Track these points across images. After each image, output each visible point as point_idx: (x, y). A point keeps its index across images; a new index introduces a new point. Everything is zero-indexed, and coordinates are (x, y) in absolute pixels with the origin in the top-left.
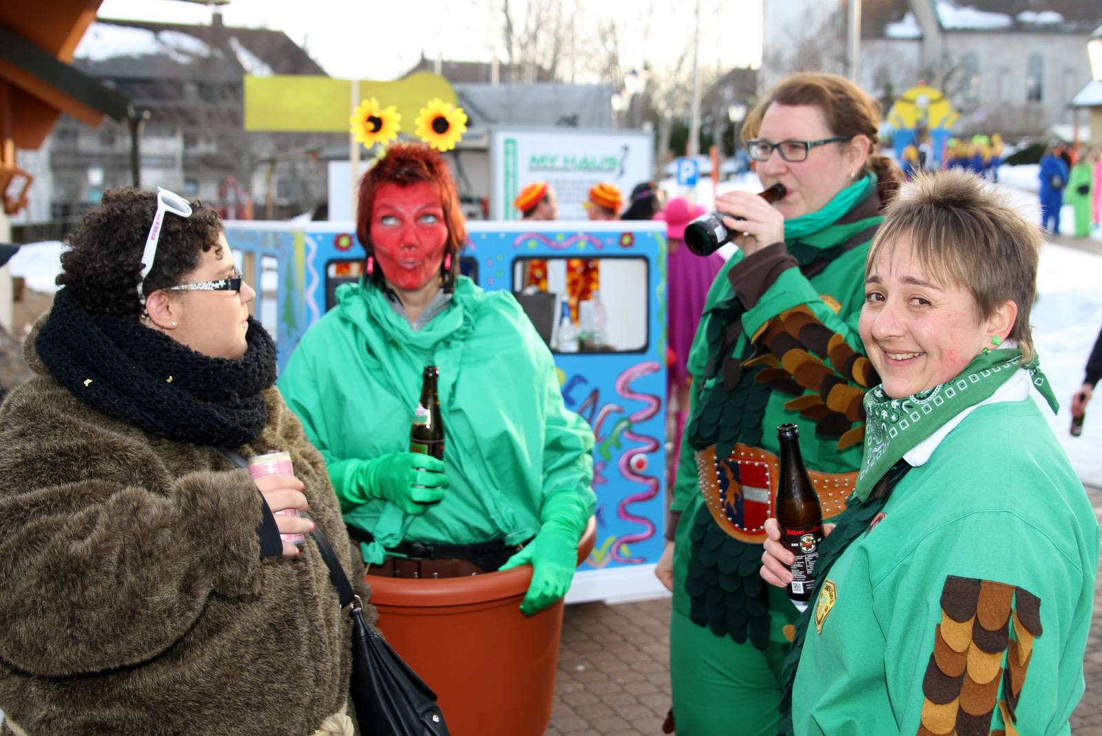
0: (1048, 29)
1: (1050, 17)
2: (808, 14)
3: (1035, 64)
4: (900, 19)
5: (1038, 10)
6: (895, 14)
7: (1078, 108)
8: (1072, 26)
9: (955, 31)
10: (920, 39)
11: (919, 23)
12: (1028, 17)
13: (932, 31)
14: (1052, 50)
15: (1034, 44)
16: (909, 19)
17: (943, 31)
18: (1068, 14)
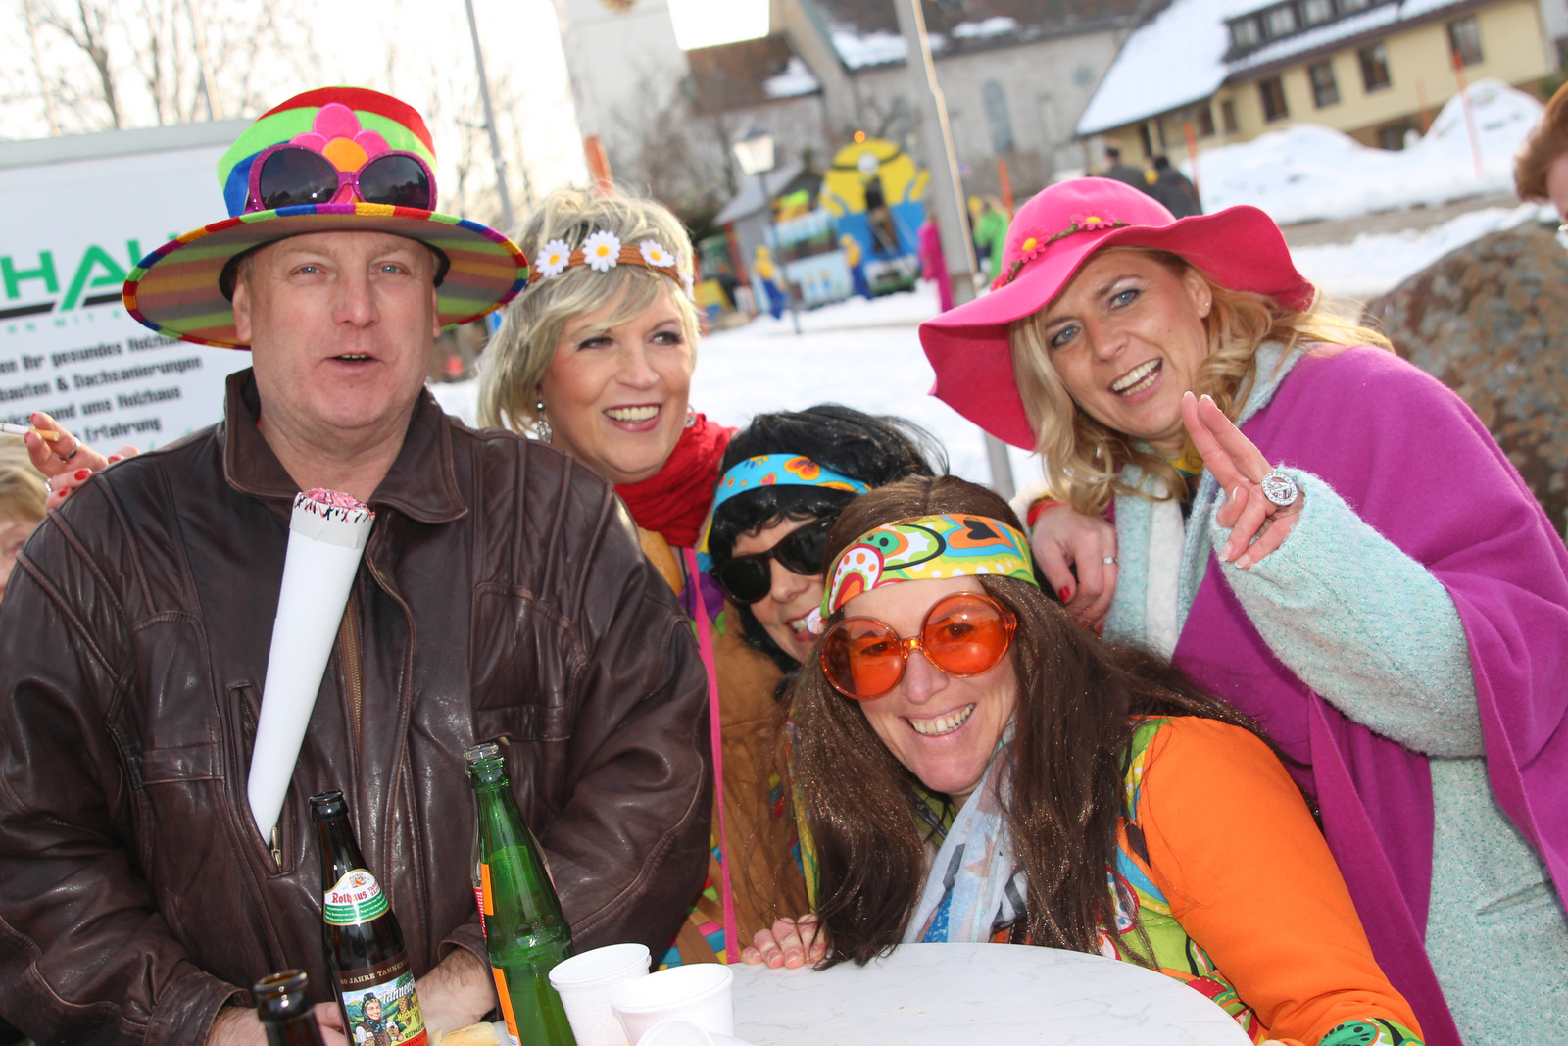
0: (998, 43)
1: (998, 25)
2: (644, 87)
3: (994, 96)
4: (782, 69)
5: (978, 18)
6: (773, 65)
7: (1086, 138)
8: (1033, 32)
9: (867, 70)
10: (819, 93)
11: (810, 70)
12: (966, 30)
13: (833, 78)
14: (1016, 71)
15: (986, 68)
16: (796, 67)
17: (850, 73)
18: (1022, 16)
